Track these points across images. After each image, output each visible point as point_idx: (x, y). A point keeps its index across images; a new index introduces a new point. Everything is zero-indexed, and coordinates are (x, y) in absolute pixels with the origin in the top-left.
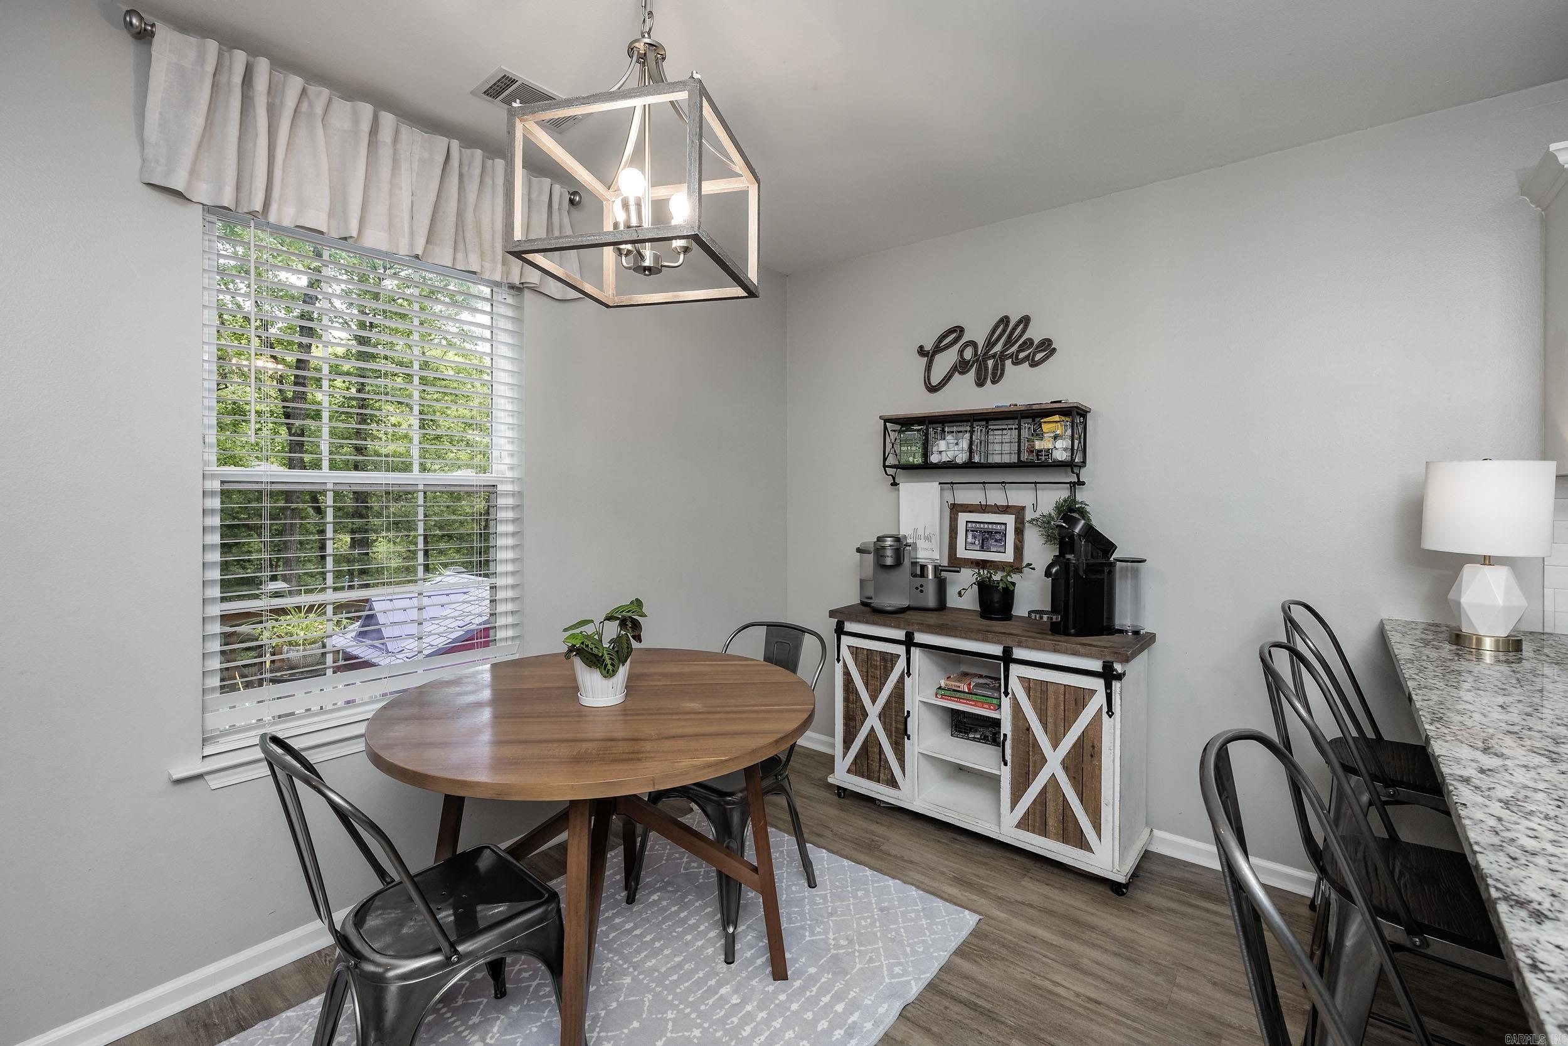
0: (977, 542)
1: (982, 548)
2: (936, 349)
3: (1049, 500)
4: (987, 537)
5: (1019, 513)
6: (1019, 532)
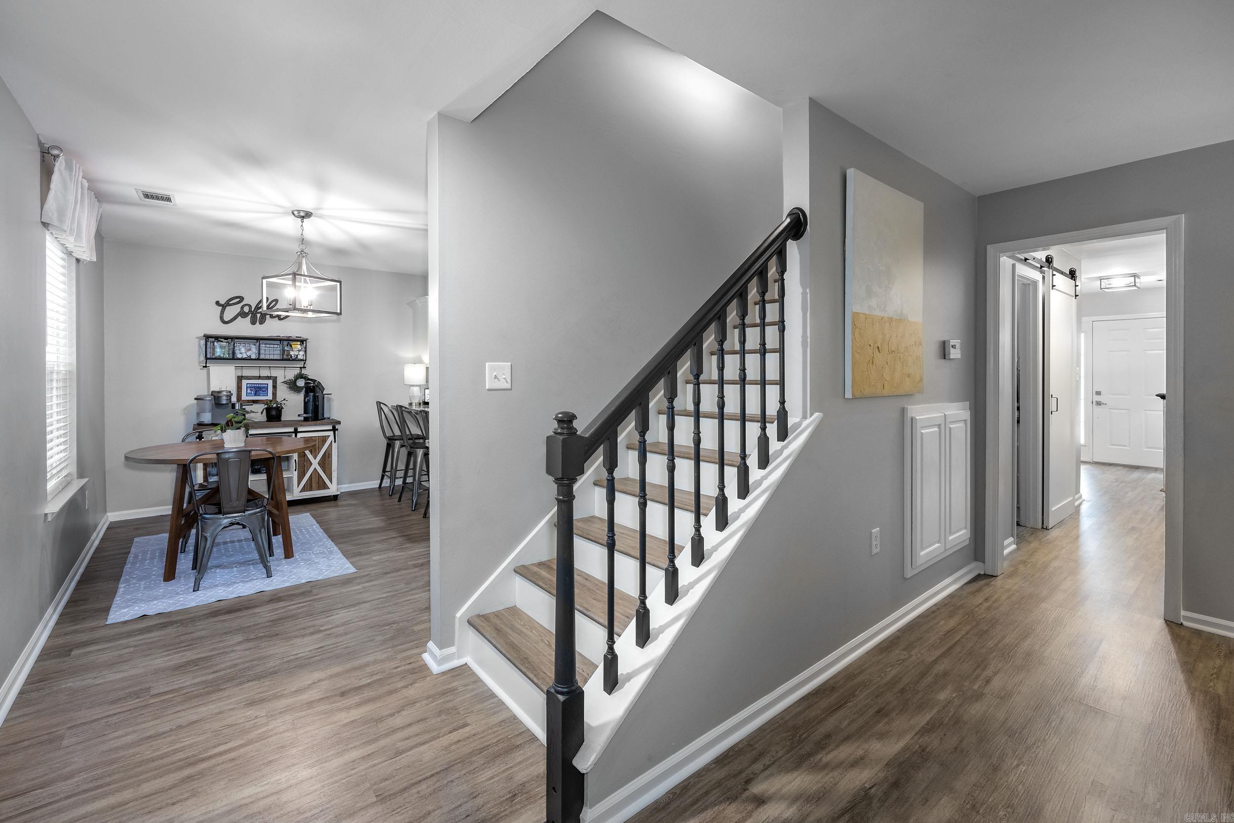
0: (253, 392)
1: (256, 395)
2: (228, 304)
3: (291, 374)
4: (258, 390)
5: (275, 380)
6: (275, 387)
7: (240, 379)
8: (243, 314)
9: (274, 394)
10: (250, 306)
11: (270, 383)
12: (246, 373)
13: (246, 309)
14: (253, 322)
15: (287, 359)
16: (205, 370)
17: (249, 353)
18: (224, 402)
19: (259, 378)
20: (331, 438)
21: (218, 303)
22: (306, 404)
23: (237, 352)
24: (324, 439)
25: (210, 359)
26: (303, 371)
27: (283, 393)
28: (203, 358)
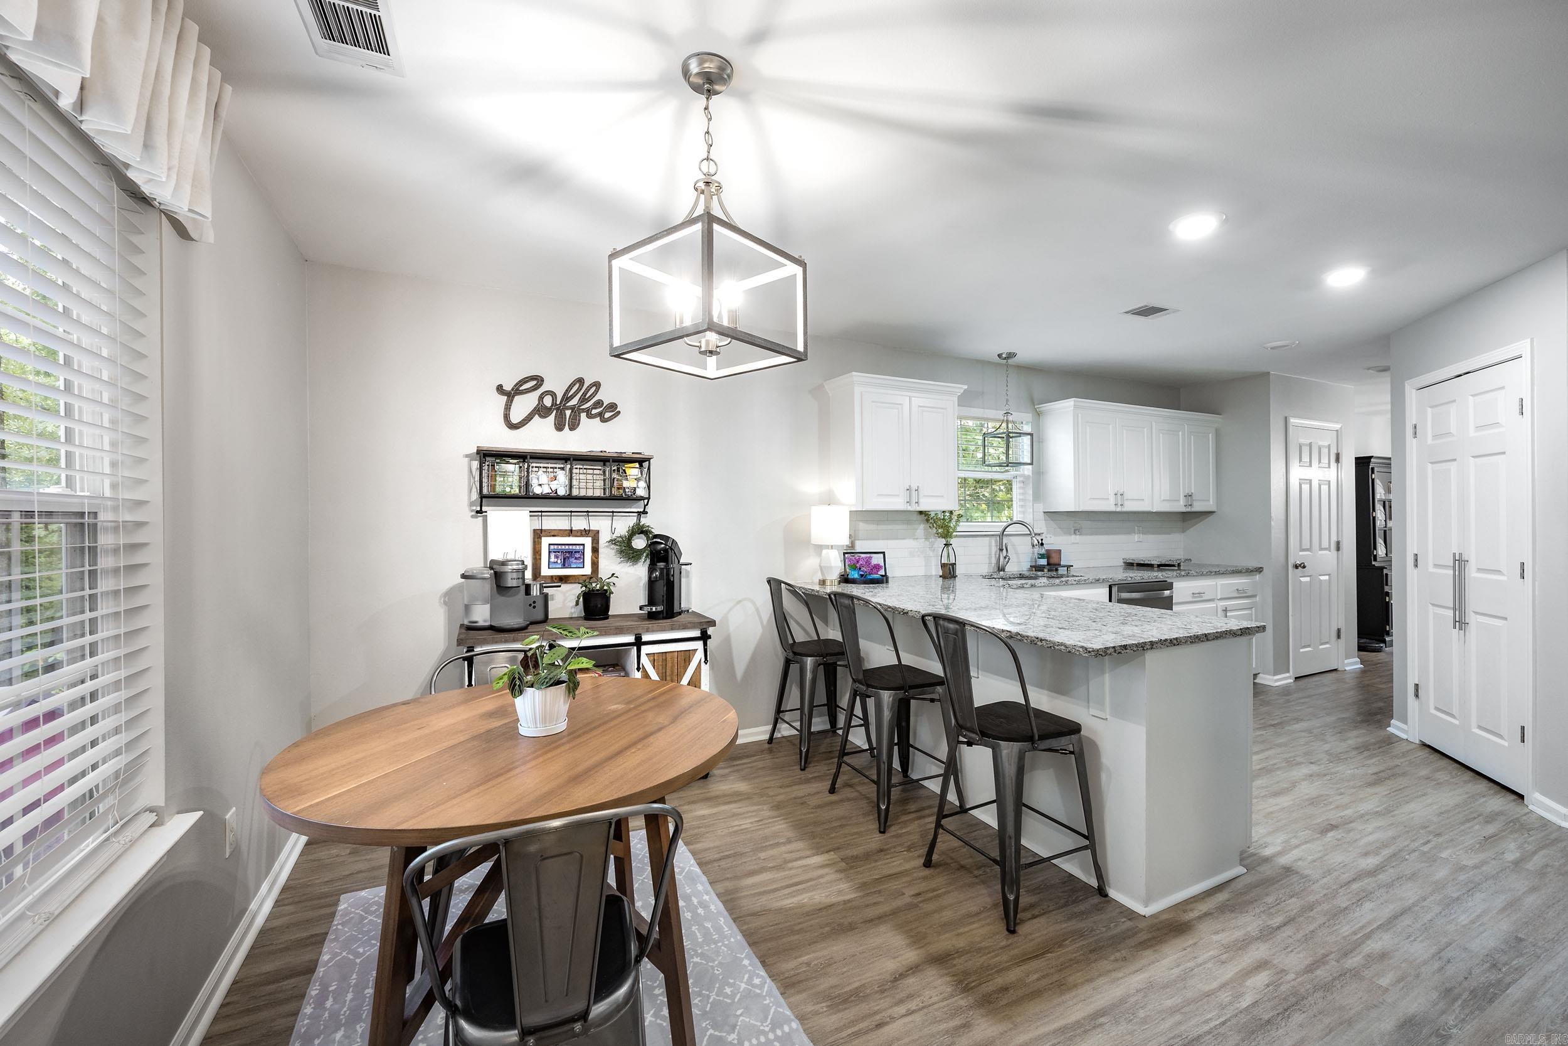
0: (559, 561)
1: (564, 566)
2: (517, 391)
3: (623, 525)
4: (568, 556)
5: (595, 535)
6: (595, 550)
7: (538, 535)
8: (541, 411)
9: (595, 565)
10: (553, 395)
11: (587, 541)
12: (550, 523)
13: (548, 401)
14: (559, 427)
15: (618, 498)
16: (480, 519)
17: (554, 486)
18: (514, 583)
19: (570, 532)
20: (700, 655)
21: (500, 389)
22: (651, 583)
23: (534, 482)
24: (688, 656)
25: (489, 498)
26: (644, 521)
27: (610, 564)
28: (475, 496)
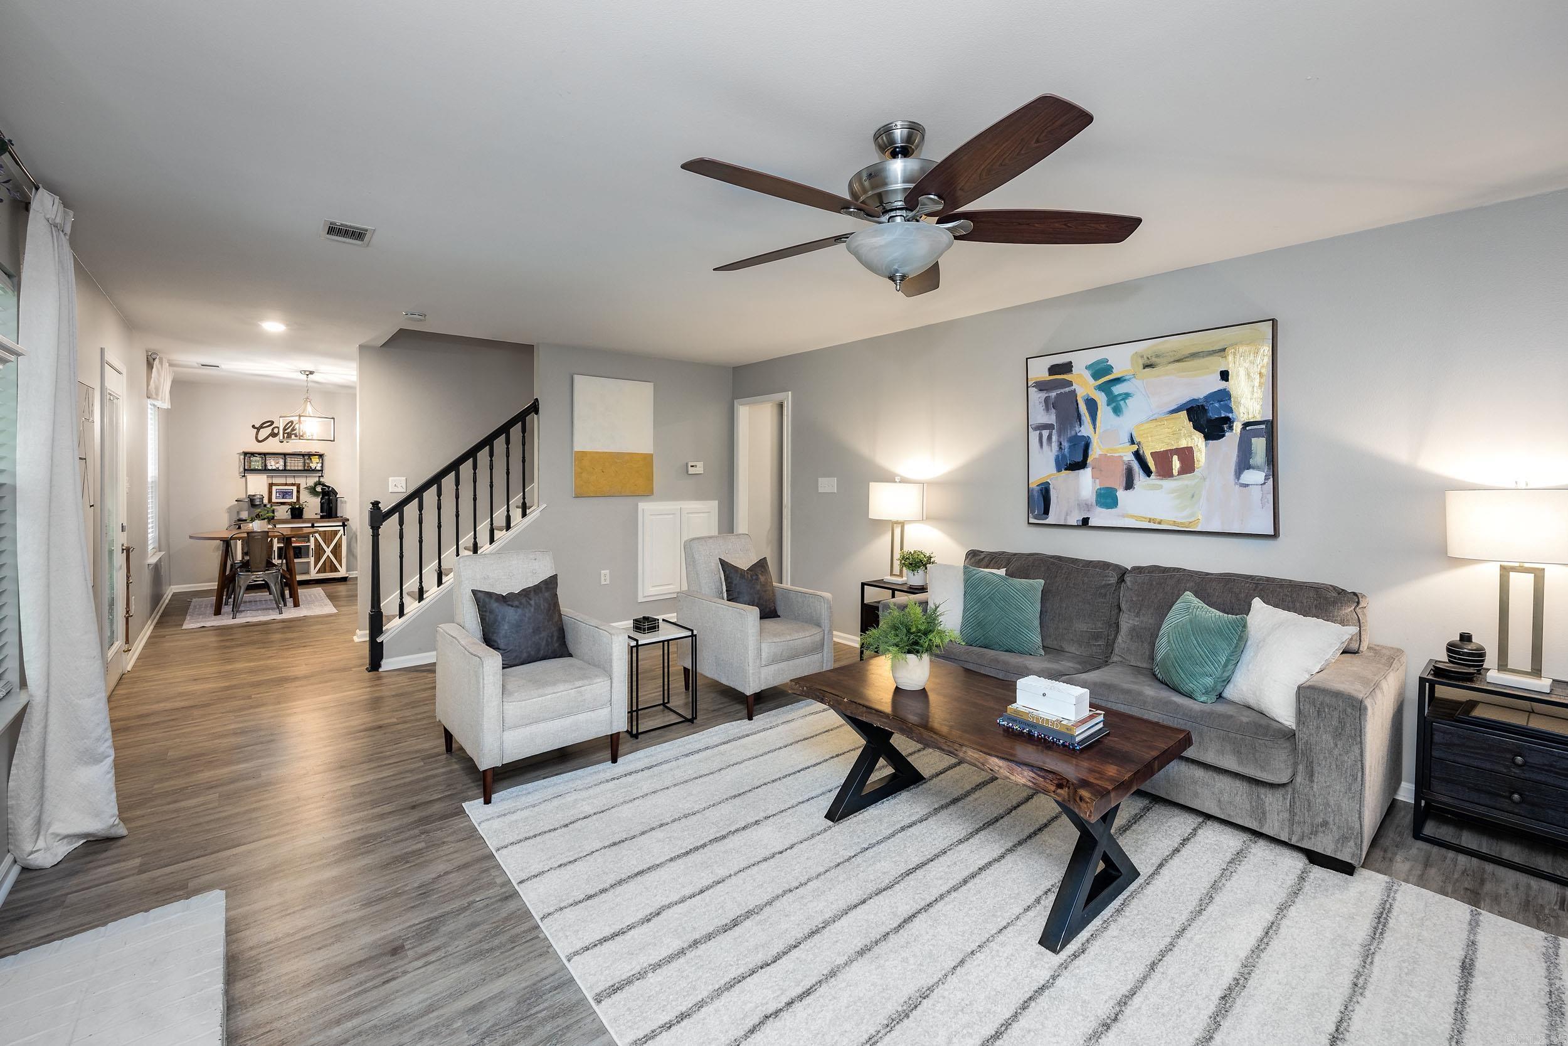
0: (281, 496)
1: (283, 498)
2: (261, 427)
3: (311, 481)
4: (285, 494)
5: (298, 486)
6: (298, 492)
7: (271, 485)
8: (272, 435)
9: (298, 498)
10: (279, 428)
11: (295, 488)
12: (275, 481)
13: (276, 431)
14: (281, 442)
15: (308, 470)
16: (244, 479)
17: (277, 466)
18: (258, 503)
19: (286, 484)
20: (342, 532)
21: (253, 426)
22: (322, 504)
23: (268, 464)
24: (336, 533)
25: (248, 470)
26: (321, 479)
27: (305, 497)
28: (242, 469)
